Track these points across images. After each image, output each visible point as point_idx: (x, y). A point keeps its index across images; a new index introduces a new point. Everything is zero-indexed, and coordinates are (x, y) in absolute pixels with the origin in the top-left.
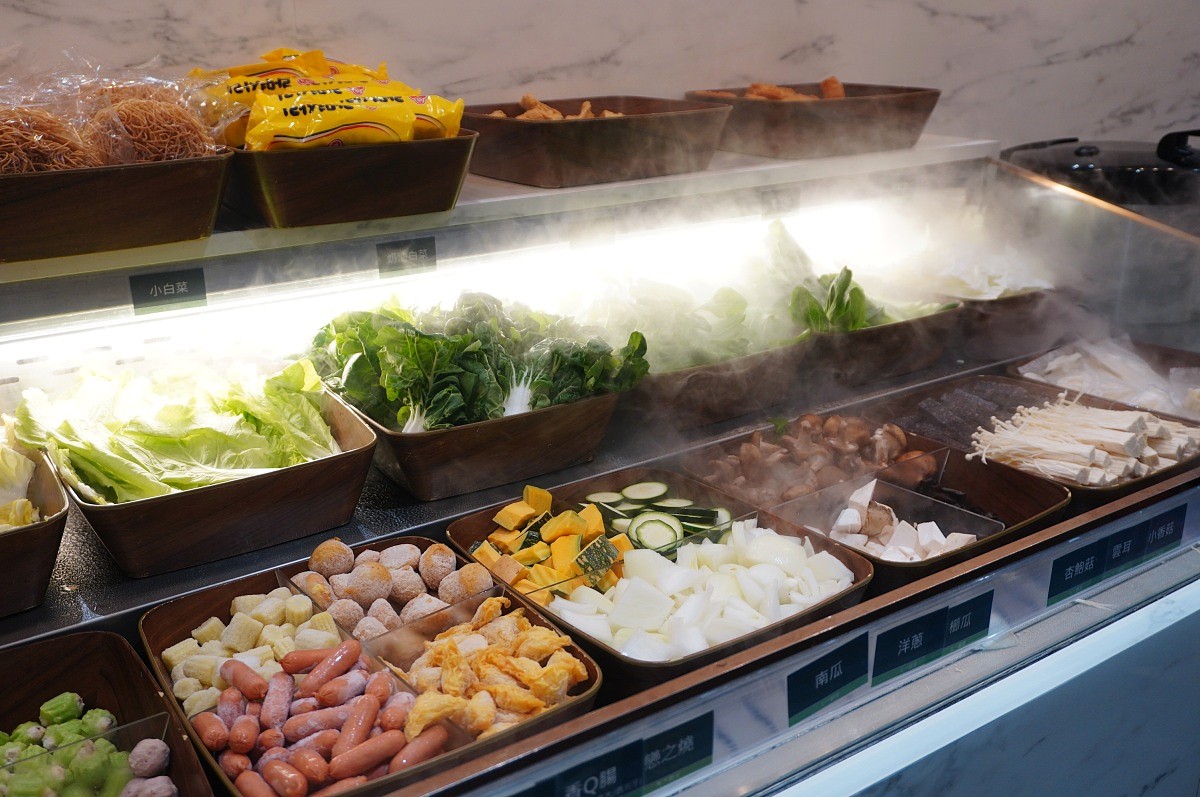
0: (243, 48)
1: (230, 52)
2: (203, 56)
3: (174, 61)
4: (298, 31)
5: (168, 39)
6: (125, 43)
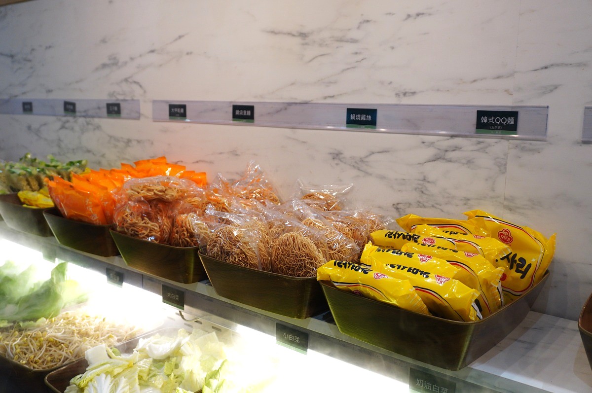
0: (465, 204)
1: (457, 206)
2: (440, 205)
3: (423, 205)
4: (505, 199)
5: (422, 192)
6: (399, 191)
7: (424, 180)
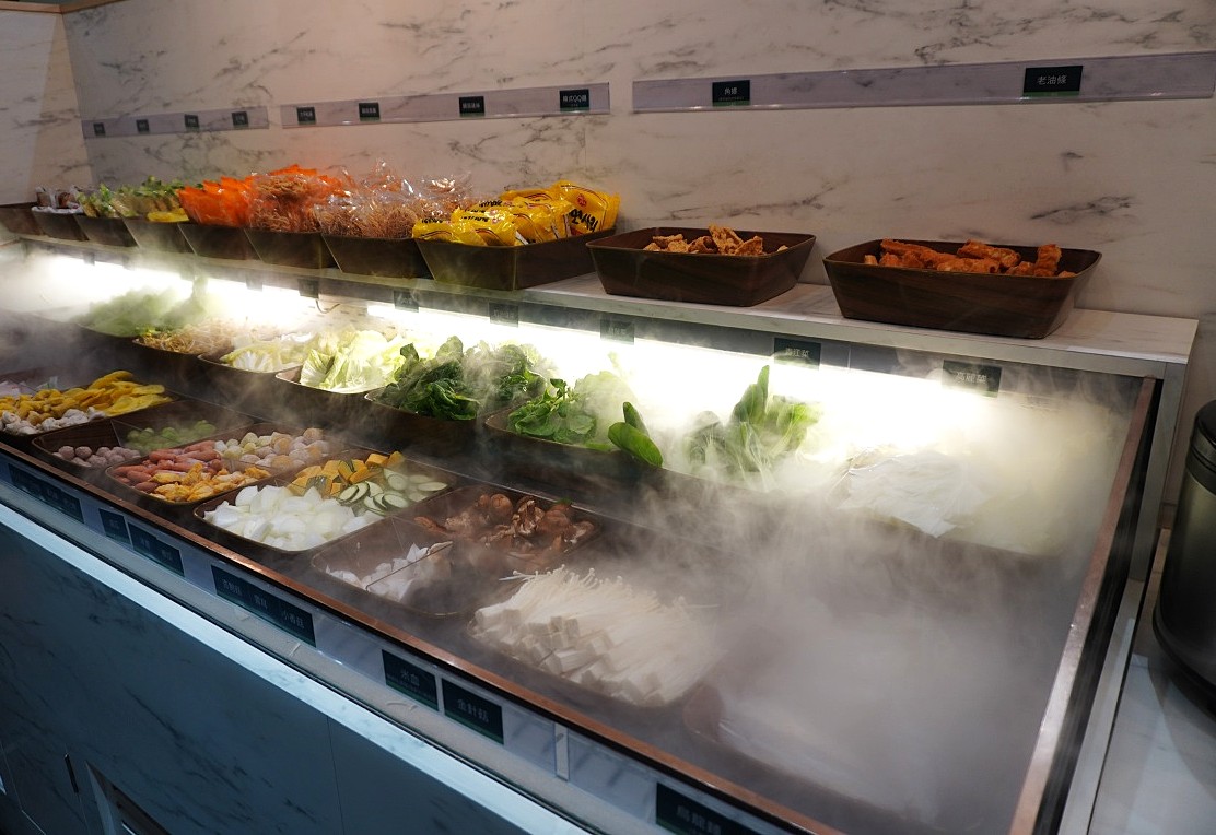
7: (527, 160)
